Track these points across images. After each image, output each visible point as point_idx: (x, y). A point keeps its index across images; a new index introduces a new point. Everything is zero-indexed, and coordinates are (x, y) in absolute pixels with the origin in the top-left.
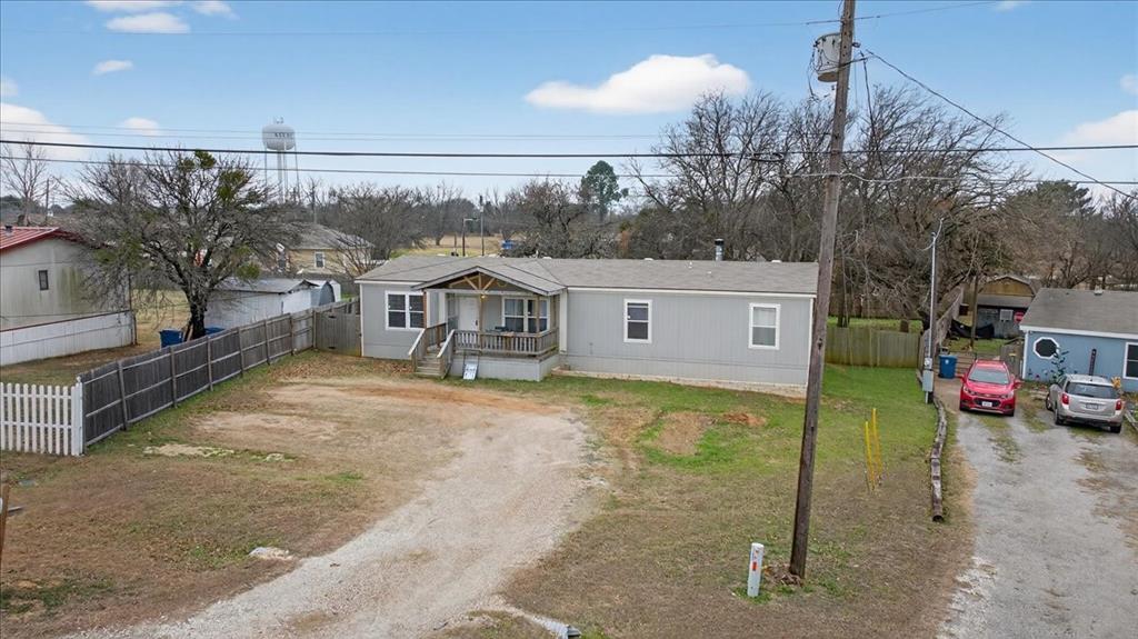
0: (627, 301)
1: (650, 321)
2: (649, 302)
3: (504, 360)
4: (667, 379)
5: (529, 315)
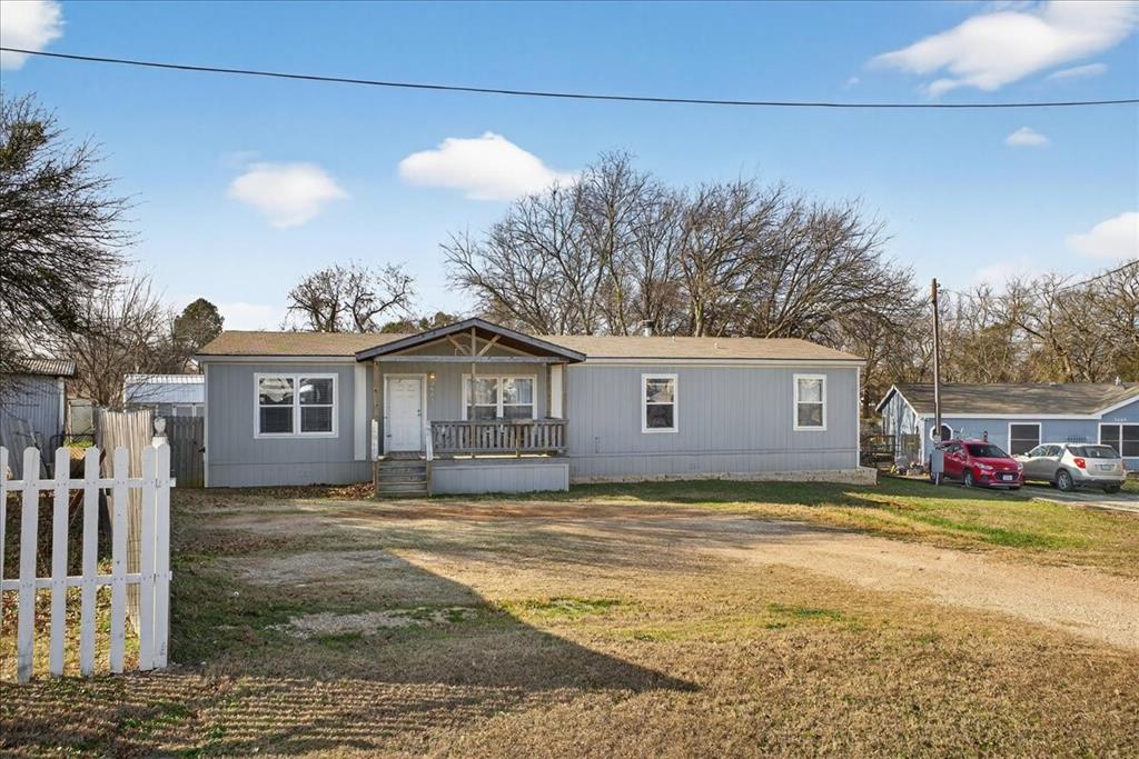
0: (646, 376)
1: (675, 403)
2: (675, 377)
3: (513, 463)
4: (716, 476)
5: (505, 402)
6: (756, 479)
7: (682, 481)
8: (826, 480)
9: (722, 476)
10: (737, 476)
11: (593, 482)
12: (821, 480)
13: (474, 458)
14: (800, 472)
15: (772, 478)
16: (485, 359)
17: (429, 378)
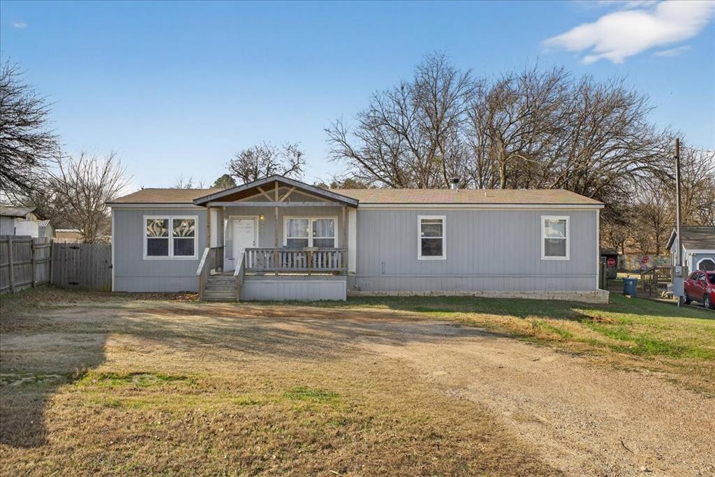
0: (420, 218)
1: (444, 237)
2: (443, 218)
3: (304, 280)
4: (472, 293)
5: (314, 236)
6: (504, 296)
7: (444, 296)
8: (563, 299)
9: (477, 293)
10: (489, 294)
11: (374, 295)
12: (559, 298)
13: (277, 275)
14: (540, 292)
15: (518, 296)
16: (285, 204)
17: (260, 219)
